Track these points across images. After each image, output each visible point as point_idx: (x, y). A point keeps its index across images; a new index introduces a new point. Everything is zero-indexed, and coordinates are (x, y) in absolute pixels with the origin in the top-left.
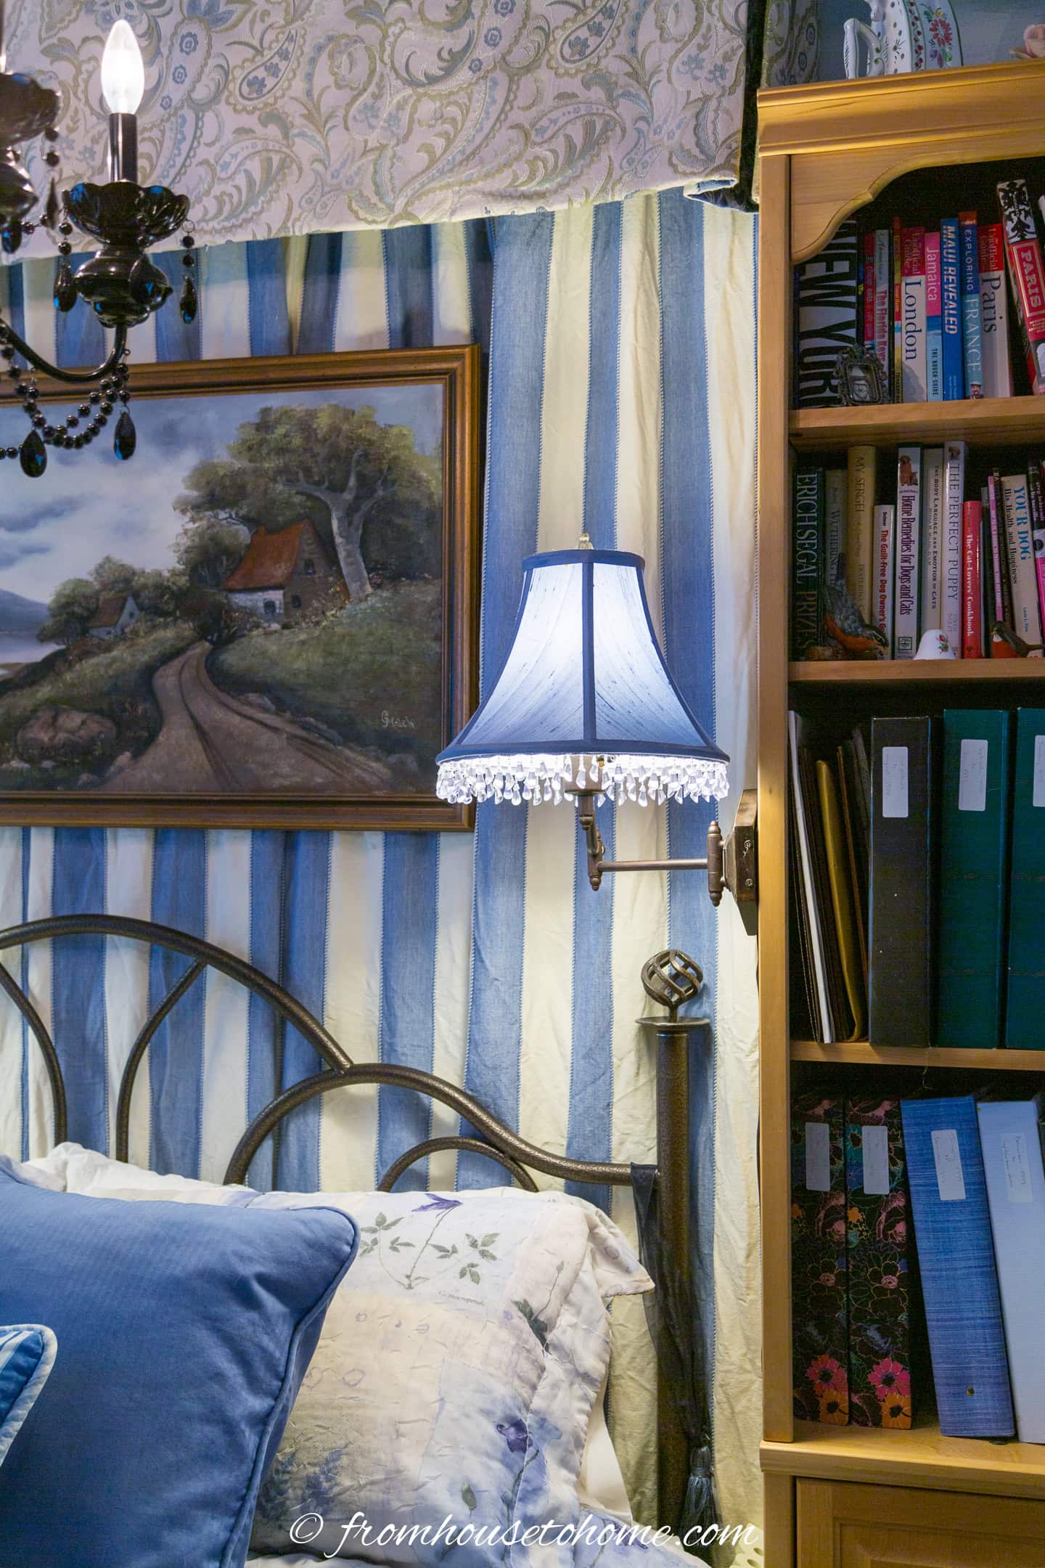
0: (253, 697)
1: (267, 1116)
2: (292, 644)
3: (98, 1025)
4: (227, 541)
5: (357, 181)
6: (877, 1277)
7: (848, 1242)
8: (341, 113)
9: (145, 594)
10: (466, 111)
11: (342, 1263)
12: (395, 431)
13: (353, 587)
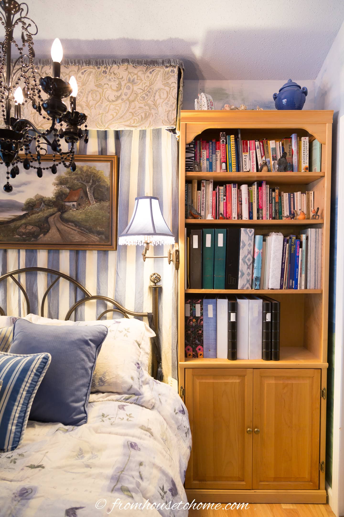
0: (70, 223)
1: (74, 306)
2: (78, 213)
3: (36, 289)
4: (64, 192)
5: (97, 120)
6: (198, 331)
7: (193, 325)
8: (94, 106)
9: (46, 202)
10: (120, 108)
11: (105, 335)
12: (100, 171)
13: (91, 202)
